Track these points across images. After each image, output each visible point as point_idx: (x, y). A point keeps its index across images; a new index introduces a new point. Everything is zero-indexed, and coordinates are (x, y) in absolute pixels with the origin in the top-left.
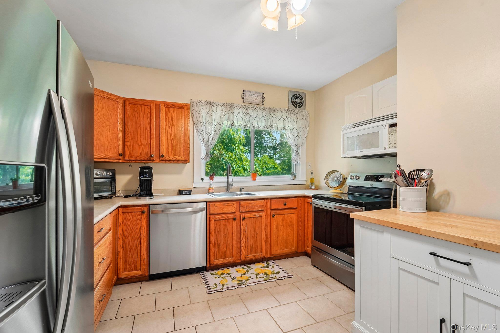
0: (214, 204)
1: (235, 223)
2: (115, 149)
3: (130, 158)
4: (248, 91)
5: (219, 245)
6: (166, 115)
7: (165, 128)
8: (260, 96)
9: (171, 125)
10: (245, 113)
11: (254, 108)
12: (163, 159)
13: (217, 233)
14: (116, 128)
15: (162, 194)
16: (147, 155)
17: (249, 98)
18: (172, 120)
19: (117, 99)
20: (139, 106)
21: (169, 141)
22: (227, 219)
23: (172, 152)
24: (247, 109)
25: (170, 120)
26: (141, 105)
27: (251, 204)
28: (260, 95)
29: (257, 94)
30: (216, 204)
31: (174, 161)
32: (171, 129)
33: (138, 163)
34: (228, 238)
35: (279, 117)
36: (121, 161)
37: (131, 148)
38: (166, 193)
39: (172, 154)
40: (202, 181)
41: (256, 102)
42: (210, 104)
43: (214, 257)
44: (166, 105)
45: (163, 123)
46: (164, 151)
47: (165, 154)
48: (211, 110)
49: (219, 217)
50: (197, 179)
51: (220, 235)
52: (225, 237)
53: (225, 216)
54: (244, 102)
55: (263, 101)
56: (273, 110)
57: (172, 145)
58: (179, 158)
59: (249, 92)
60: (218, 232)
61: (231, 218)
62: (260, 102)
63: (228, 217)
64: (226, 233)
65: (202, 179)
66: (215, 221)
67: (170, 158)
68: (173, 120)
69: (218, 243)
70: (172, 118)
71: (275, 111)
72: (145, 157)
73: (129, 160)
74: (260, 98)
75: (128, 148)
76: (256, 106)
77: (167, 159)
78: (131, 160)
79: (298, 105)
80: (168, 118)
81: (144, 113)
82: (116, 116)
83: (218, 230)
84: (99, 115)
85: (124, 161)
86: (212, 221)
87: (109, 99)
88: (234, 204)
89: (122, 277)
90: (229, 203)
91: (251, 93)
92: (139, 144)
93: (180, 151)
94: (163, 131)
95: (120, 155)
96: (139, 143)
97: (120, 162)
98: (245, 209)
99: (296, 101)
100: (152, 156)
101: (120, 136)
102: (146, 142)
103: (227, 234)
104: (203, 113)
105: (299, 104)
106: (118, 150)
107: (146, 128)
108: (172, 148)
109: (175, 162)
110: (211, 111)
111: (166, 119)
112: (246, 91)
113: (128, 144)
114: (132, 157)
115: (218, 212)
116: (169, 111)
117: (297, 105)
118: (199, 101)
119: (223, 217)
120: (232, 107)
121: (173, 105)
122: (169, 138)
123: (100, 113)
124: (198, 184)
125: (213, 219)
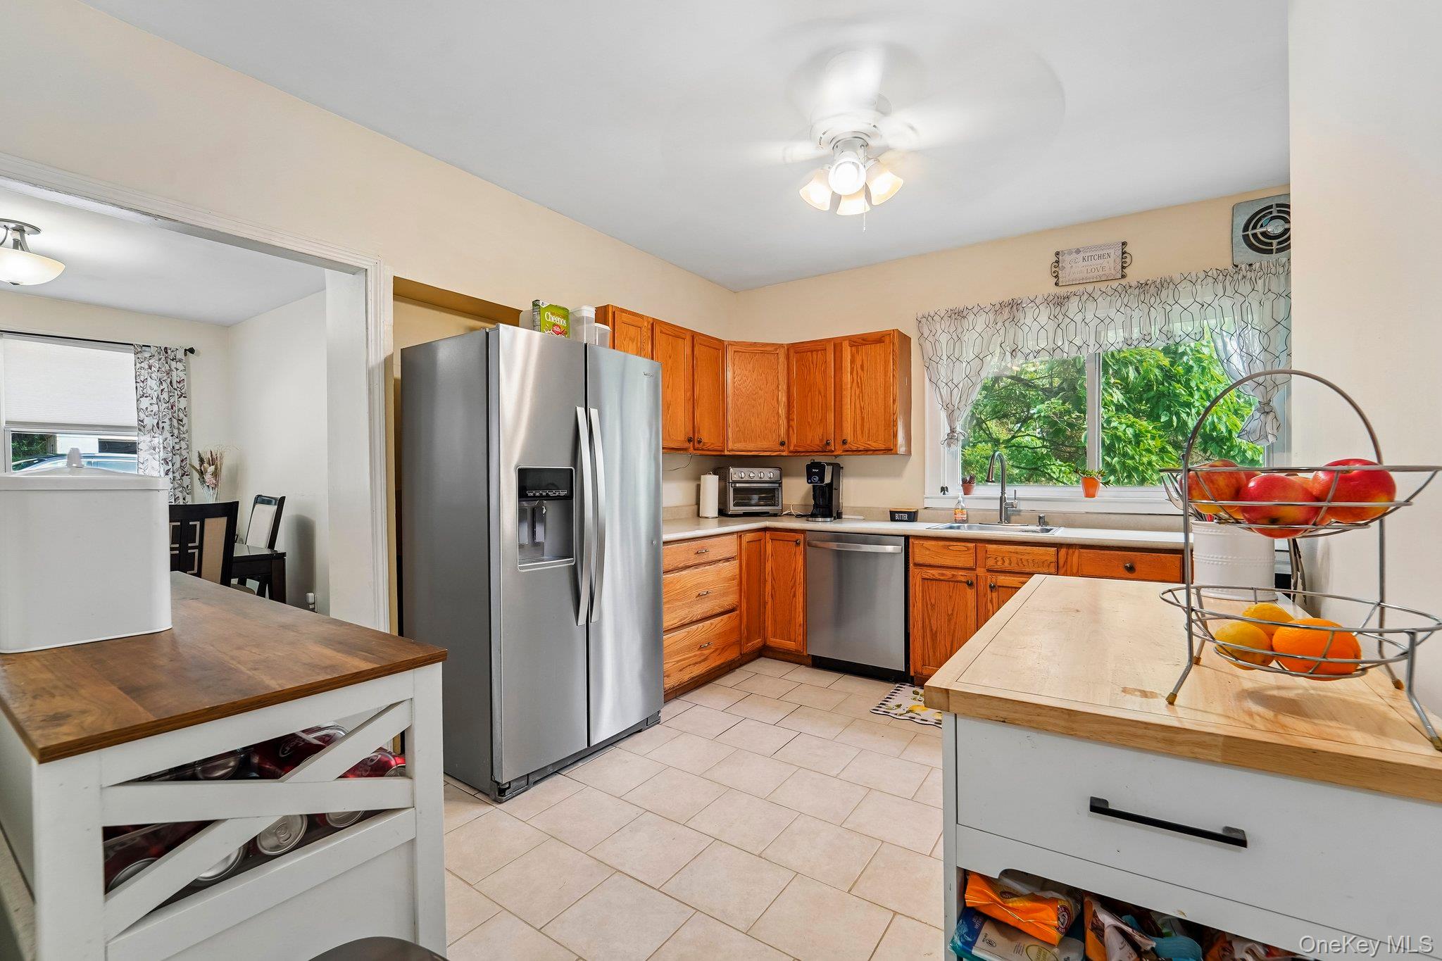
0: (922, 542)
1: (970, 593)
2: (774, 435)
3: (797, 448)
4: (1070, 253)
5: (934, 636)
6: (853, 362)
7: (851, 388)
8: (1112, 255)
9: (861, 379)
10: (1052, 317)
11: (1086, 296)
12: (847, 447)
13: (929, 606)
14: (775, 398)
15: (862, 517)
16: (821, 440)
17: (1074, 268)
18: (862, 369)
19: (776, 349)
20: (809, 354)
21: (858, 411)
22: (952, 581)
23: (862, 433)
24: (1060, 304)
25: (859, 371)
26: (812, 351)
27: (1016, 555)
28: (1112, 252)
29: (1102, 252)
30: (928, 543)
31: (867, 451)
32: (862, 386)
33: (804, 456)
34: (956, 623)
35: (1185, 302)
36: (784, 454)
37: (797, 431)
38: (867, 514)
39: (863, 437)
40: (944, 494)
41: (1098, 273)
42: (958, 315)
43: (923, 660)
44: (853, 343)
45: (847, 378)
46: (848, 433)
47: (849, 438)
48: (959, 327)
49: (935, 573)
50: (932, 489)
51: (936, 614)
52: (949, 620)
53: (949, 573)
54: (1056, 284)
55: (1125, 265)
56: (1153, 286)
57: (863, 419)
58: (874, 445)
59: (1076, 252)
60: (933, 606)
61: (963, 579)
62: (1113, 272)
63: (953, 575)
64: (950, 613)
65: (944, 490)
66: (926, 581)
67: (859, 446)
68: (865, 368)
69: (931, 630)
70: (862, 367)
71: (1166, 285)
72: (818, 445)
73: (795, 452)
74: (1111, 260)
75: (793, 430)
76: (1090, 288)
77: (854, 448)
78: (799, 452)
79: (1275, 242)
80: (855, 368)
81: (816, 365)
82: (775, 379)
83: (933, 601)
84: (748, 382)
85: (790, 454)
86: (918, 579)
87: (763, 352)
88: (968, 549)
89: (772, 644)
90: (959, 544)
91: (1082, 255)
92: (809, 423)
93: (877, 431)
94: (847, 394)
95: (782, 444)
96: (810, 420)
97: (783, 456)
98: (999, 563)
99: (1264, 234)
100: (828, 444)
101: (782, 411)
102: (820, 418)
103: (952, 614)
104: (944, 338)
105: (1277, 240)
106: (779, 436)
107: (820, 392)
108: (862, 425)
109: (869, 453)
110: (960, 330)
111: (852, 369)
112: (1066, 252)
113: (794, 424)
114: (800, 446)
115: (932, 562)
116: (858, 352)
117: (1271, 244)
118: (932, 314)
119: (943, 575)
120: (1015, 307)
121: (863, 340)
122: (858, 406)
123: (749, 380)
124: (935, 501)
125: (919, 575)
